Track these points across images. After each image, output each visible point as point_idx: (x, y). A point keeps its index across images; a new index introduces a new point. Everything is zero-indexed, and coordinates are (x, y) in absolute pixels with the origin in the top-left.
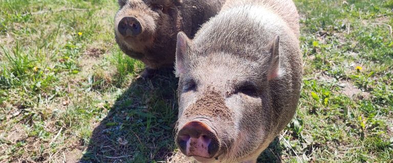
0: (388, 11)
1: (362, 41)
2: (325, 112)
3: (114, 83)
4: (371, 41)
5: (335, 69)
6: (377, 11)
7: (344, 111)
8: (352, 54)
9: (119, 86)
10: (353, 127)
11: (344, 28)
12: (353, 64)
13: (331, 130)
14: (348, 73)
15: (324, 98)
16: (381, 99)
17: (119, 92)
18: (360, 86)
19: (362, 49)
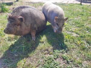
0: (80, 15)
1: (76, 23)
2: (69, 41)
3: (14, 38)
4: (78, 23)
5: (70, 30)
6: (78, 15)
7: (74, 40)
8: (74, 26)
9: (16, 39)
10: (77, 44)
11: (71, 20)
12: (74, 28)
13: (71, 45)
14: (73, 30)
15: (69, 37)
16: (82, 36)
17: (16, 40)
18: (77, 34)
19: (76, 24)
